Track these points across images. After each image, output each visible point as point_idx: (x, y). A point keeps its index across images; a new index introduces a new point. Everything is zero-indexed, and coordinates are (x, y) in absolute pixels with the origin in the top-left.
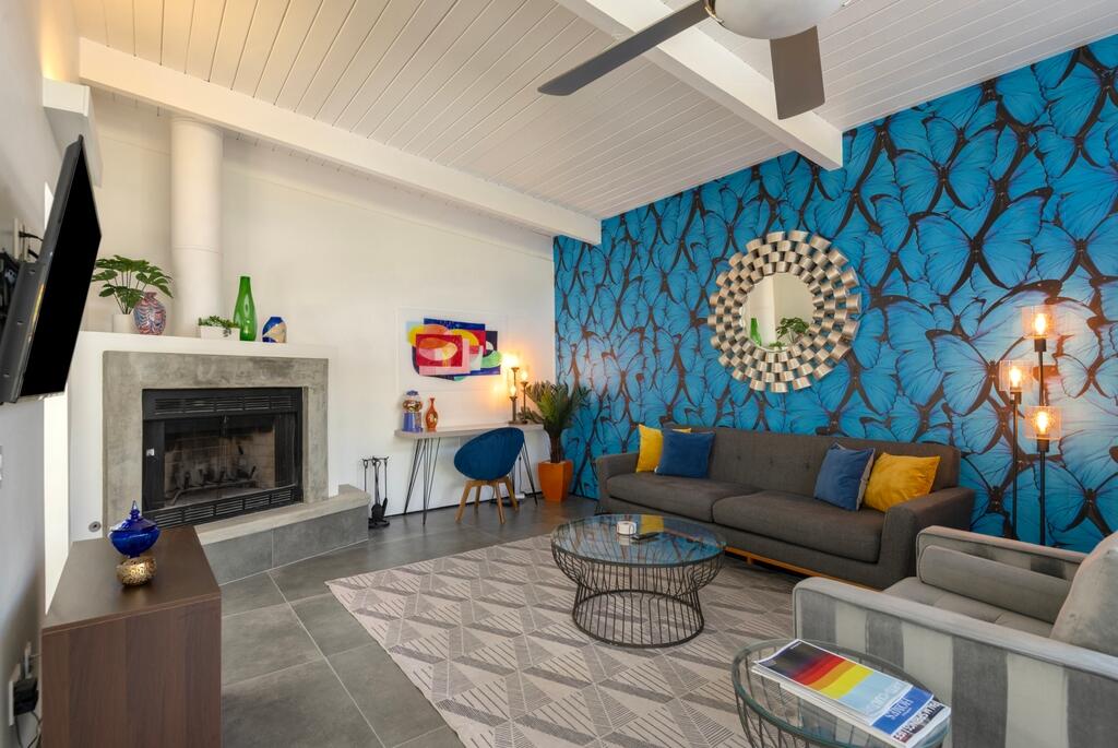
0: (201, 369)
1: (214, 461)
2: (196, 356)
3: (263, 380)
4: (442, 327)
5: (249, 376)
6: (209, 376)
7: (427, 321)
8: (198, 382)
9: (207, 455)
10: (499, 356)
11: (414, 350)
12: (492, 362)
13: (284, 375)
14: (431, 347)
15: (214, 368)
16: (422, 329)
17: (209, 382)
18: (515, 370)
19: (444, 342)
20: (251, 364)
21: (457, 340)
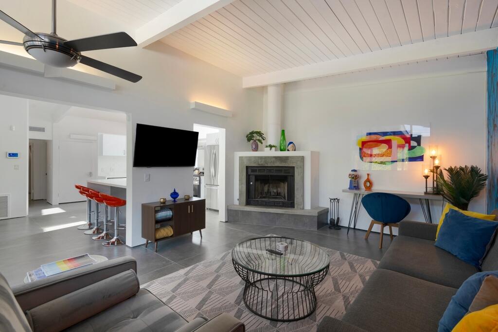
0: (260, 161)
1: (279, 189)
2: (259, 157)
3: (278, 164)
4: (378, 136)
5: (274, 162)
6: (262, 163)
7: (370, 134)
8: (259, 165)
9: (277, 187)
10: (423, 149)
11: (361, 149)
12: (417, 153)
13: (285, 162)
14: (370, 147)
15: (263, 160)
16: (365, 138)
17: (262, 165)
18: (434, 158)
19: (379, 144)
20: (274, 159)
21: (388, 142)
